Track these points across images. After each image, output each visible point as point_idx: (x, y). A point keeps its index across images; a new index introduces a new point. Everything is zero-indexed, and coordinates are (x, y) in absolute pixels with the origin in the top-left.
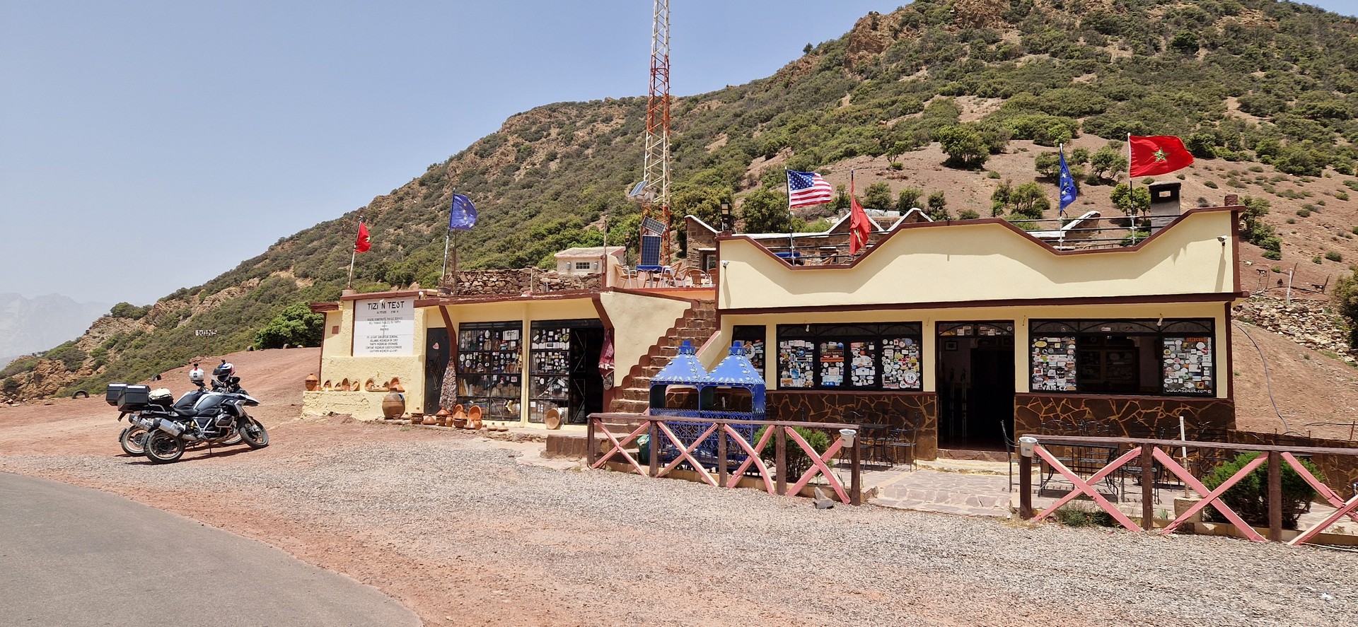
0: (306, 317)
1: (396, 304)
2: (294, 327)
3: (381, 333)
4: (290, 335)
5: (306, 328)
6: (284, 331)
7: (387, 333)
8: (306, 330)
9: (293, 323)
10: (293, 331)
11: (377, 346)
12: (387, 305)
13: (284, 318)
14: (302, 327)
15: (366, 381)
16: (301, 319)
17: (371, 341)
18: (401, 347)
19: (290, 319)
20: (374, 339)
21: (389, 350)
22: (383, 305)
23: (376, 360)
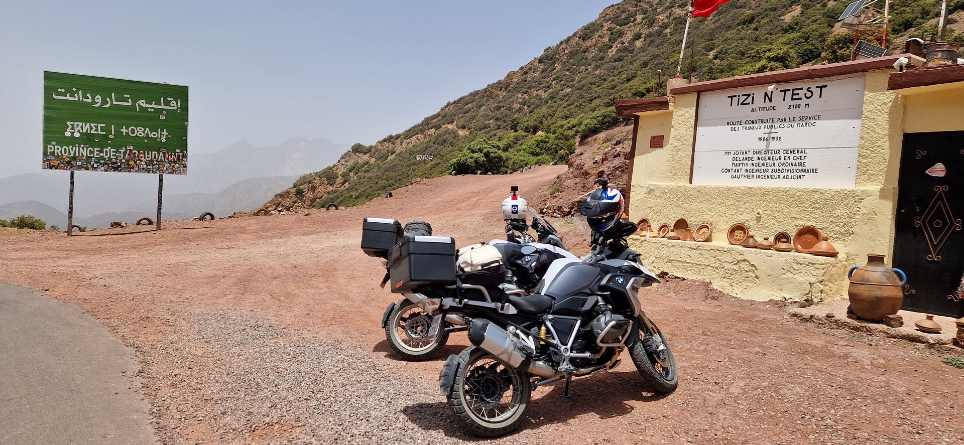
0: (485, 150)
1: (801, 94)
2: (476, 158)
3: (762, 146)
4: (474, 165)
5: (485, 159)
6: (470, 161)
7: (774, 145)
8: (484, 161)
9: (476, 155)
10: (476, 162)
11: (749, 167)
12: (778, 97)
13: (469, 151)
14: (482, 159)
15: (728, 227)
16: (481, 152)
17: (735, 159)
18: (814, 171)
19: (473, 152)
20: (741, 157)
21: (782, 175)
22: (768, 97)
23: (750, 193)
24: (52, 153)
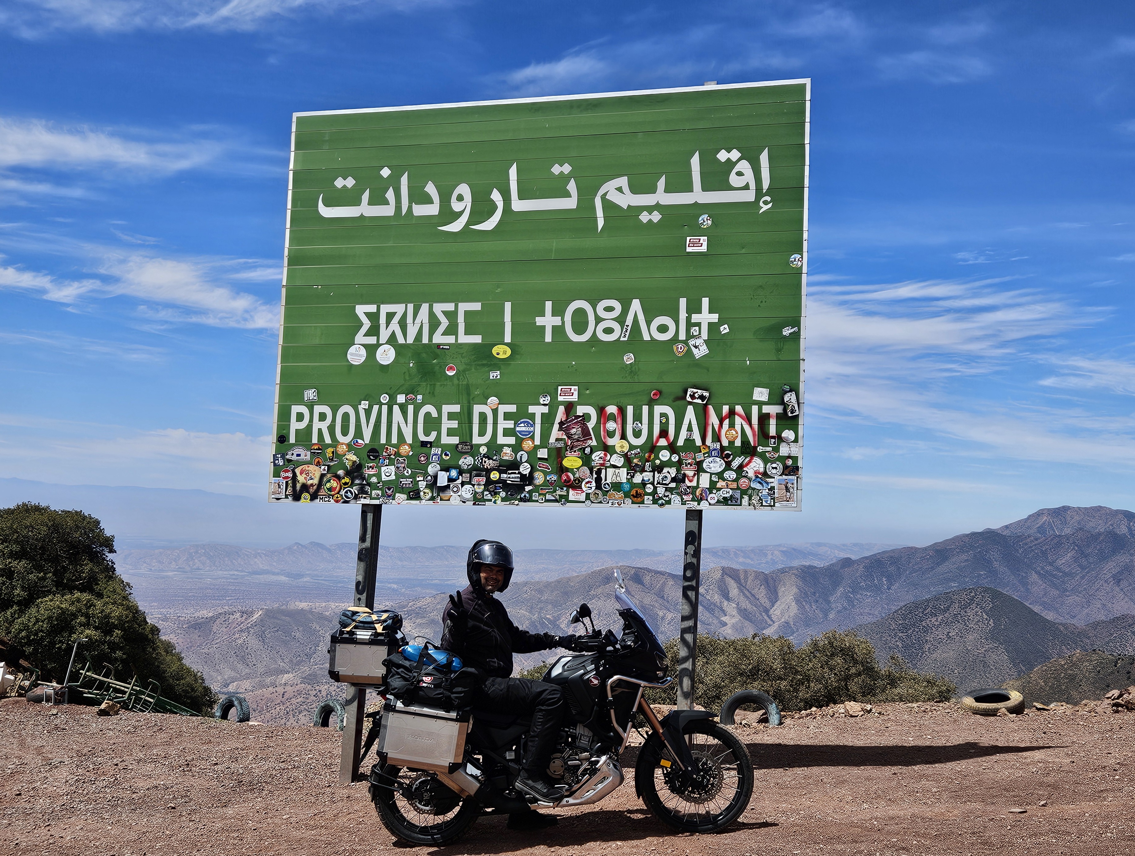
24: (304, 436)
